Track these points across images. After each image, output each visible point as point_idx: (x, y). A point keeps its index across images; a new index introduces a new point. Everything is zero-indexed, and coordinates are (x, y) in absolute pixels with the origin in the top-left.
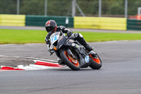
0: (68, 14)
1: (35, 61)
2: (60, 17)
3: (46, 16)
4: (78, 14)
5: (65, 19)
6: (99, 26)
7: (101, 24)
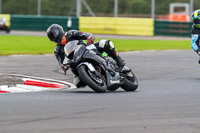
0: (71, 13)
1: (25, 80)
2: (60, 17)
3: (39, 16)
4: (85, 13)
5: (67, 20)
6: (114, 30)
7: (118, 27)
